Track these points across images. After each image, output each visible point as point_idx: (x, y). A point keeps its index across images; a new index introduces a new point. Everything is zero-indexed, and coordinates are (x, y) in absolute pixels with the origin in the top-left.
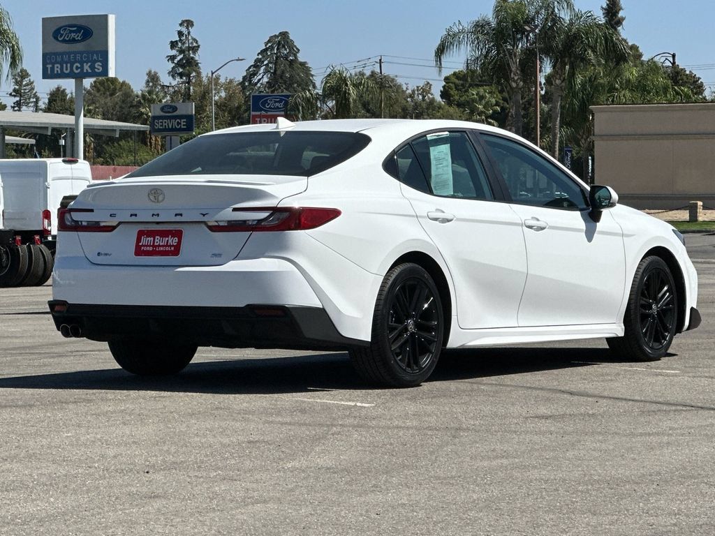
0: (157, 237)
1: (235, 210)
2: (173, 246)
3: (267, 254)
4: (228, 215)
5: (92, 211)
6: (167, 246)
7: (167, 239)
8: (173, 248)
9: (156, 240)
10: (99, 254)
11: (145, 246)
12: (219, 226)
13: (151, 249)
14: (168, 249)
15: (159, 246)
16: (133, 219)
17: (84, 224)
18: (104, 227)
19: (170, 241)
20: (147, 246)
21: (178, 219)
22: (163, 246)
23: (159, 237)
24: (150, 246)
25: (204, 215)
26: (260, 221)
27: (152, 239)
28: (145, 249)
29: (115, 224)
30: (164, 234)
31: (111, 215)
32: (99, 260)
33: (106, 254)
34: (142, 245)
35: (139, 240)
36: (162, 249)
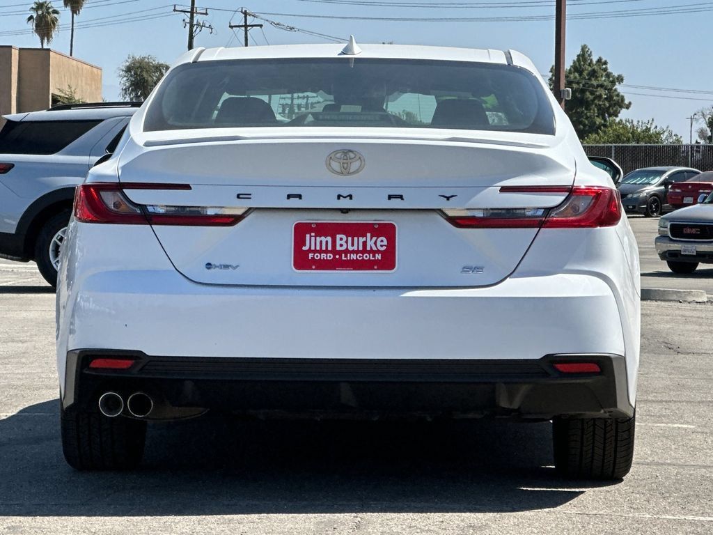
0: (338, 236)
1: (504, 189)
2: (378, 251)
3: (568, 267)
4: (492, 198)
5: (187, 187)
6: (364, 251)
7: (362, 240)
8: (378, 257)
9: (338, 242)
10: (209, 266)
11: (315, 251)
12: (473, 218)
13: (330, 257)
14: (366, 257)
15: (347, 252)
16: (294, 203)
17: (162, 211)
18: (217, 216)
19: (370, 244)
20: (321, 252)
21: (396, 204)
22: (357, 252)
23: (344, 237)
24: (326, 252)
25: (448, 198)
26: (548, 210)
27: (329, 239)
28: (317, 257)
29: (239, 212)
30: (354, 230)
31: (238, 196)
32: (209, 276)
33: (226, 267)
34: (310, 251)
35: (299, 241)
36: (353, 257)
